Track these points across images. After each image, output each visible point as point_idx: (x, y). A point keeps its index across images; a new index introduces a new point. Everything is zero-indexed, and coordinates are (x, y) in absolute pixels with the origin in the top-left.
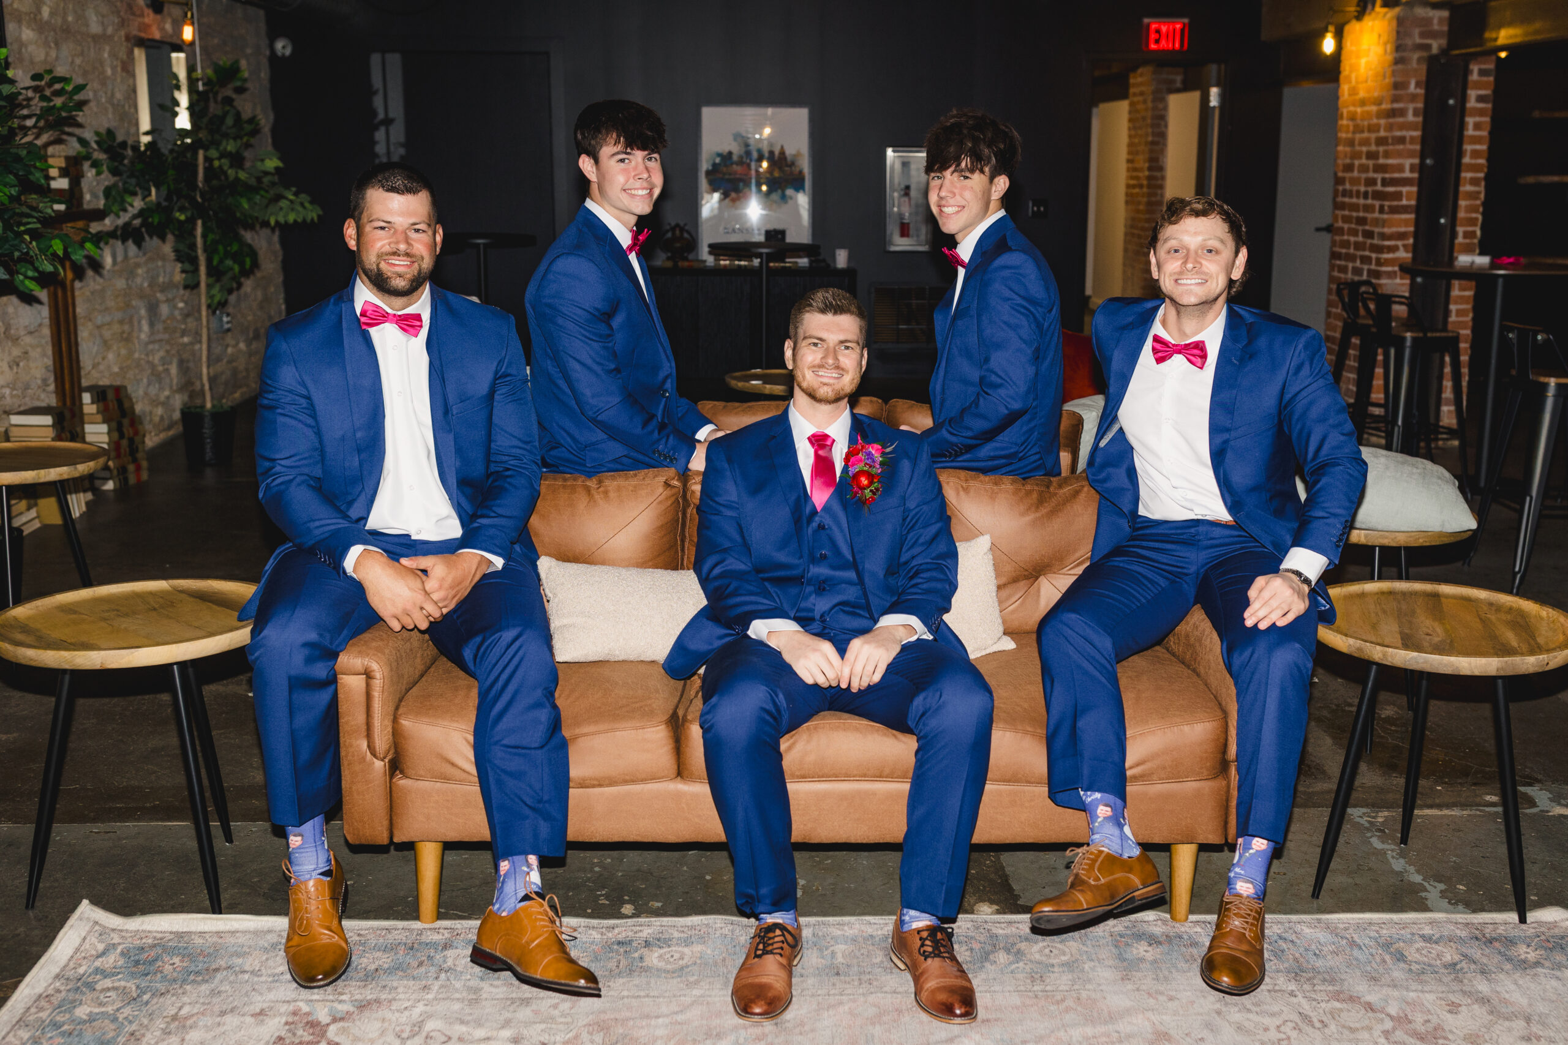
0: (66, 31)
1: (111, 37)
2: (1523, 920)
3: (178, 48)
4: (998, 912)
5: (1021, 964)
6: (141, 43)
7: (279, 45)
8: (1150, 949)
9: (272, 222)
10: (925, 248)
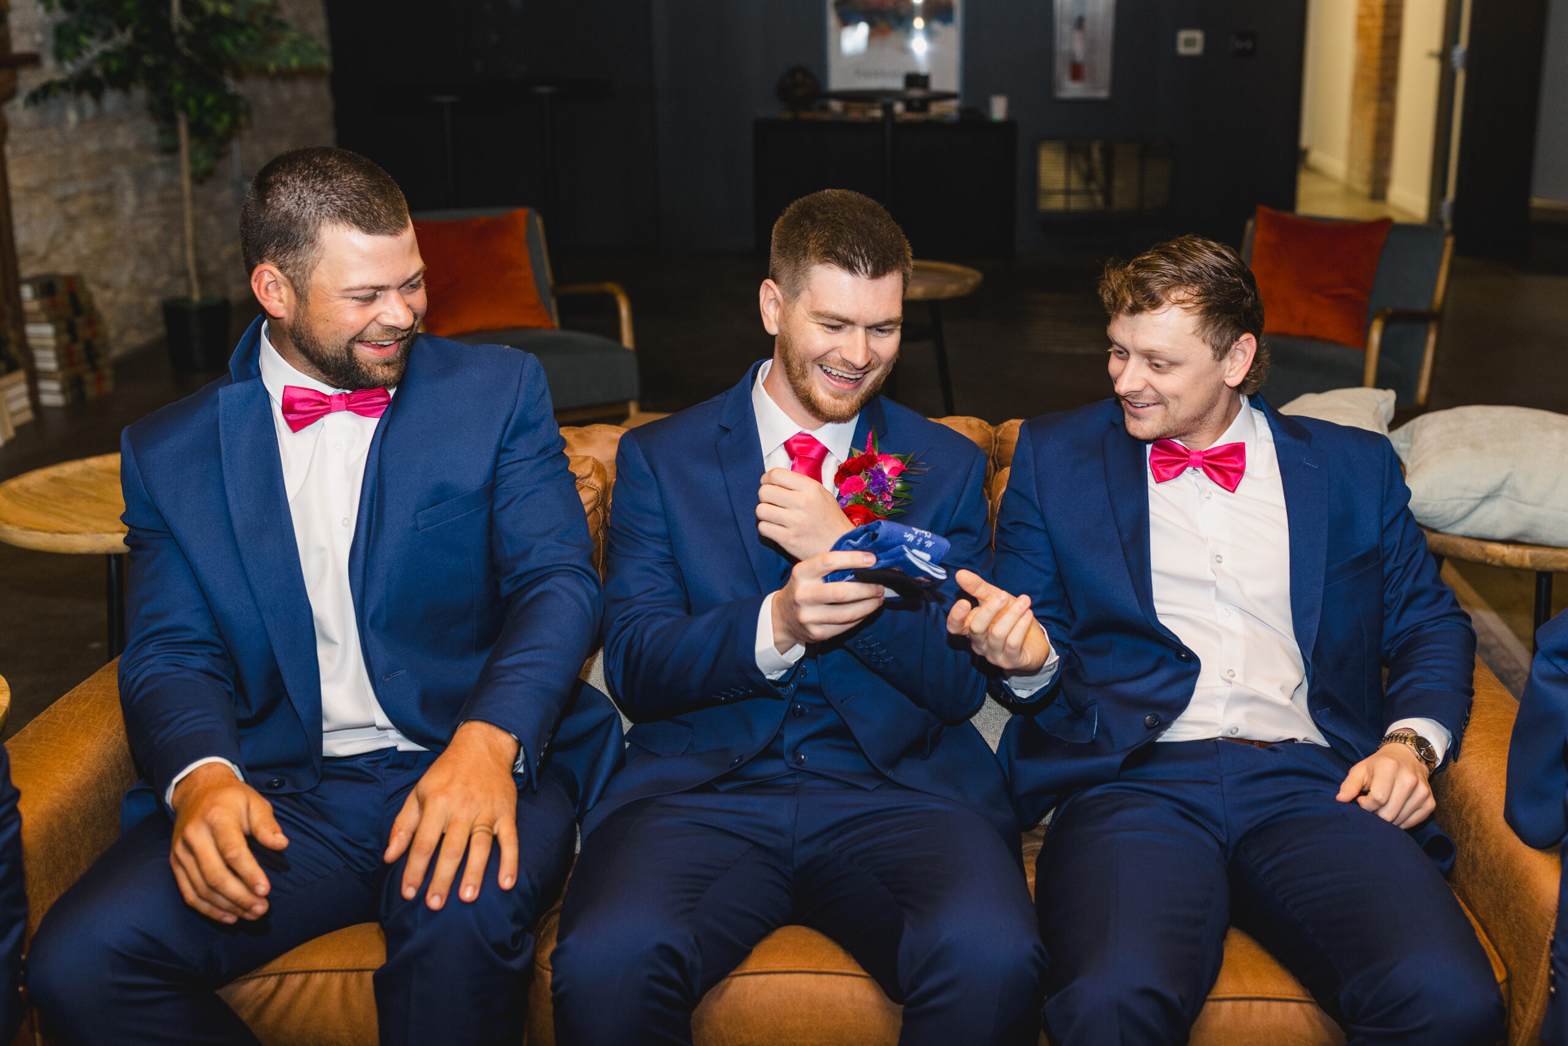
9: (272, 68)
10: (1103, 94)
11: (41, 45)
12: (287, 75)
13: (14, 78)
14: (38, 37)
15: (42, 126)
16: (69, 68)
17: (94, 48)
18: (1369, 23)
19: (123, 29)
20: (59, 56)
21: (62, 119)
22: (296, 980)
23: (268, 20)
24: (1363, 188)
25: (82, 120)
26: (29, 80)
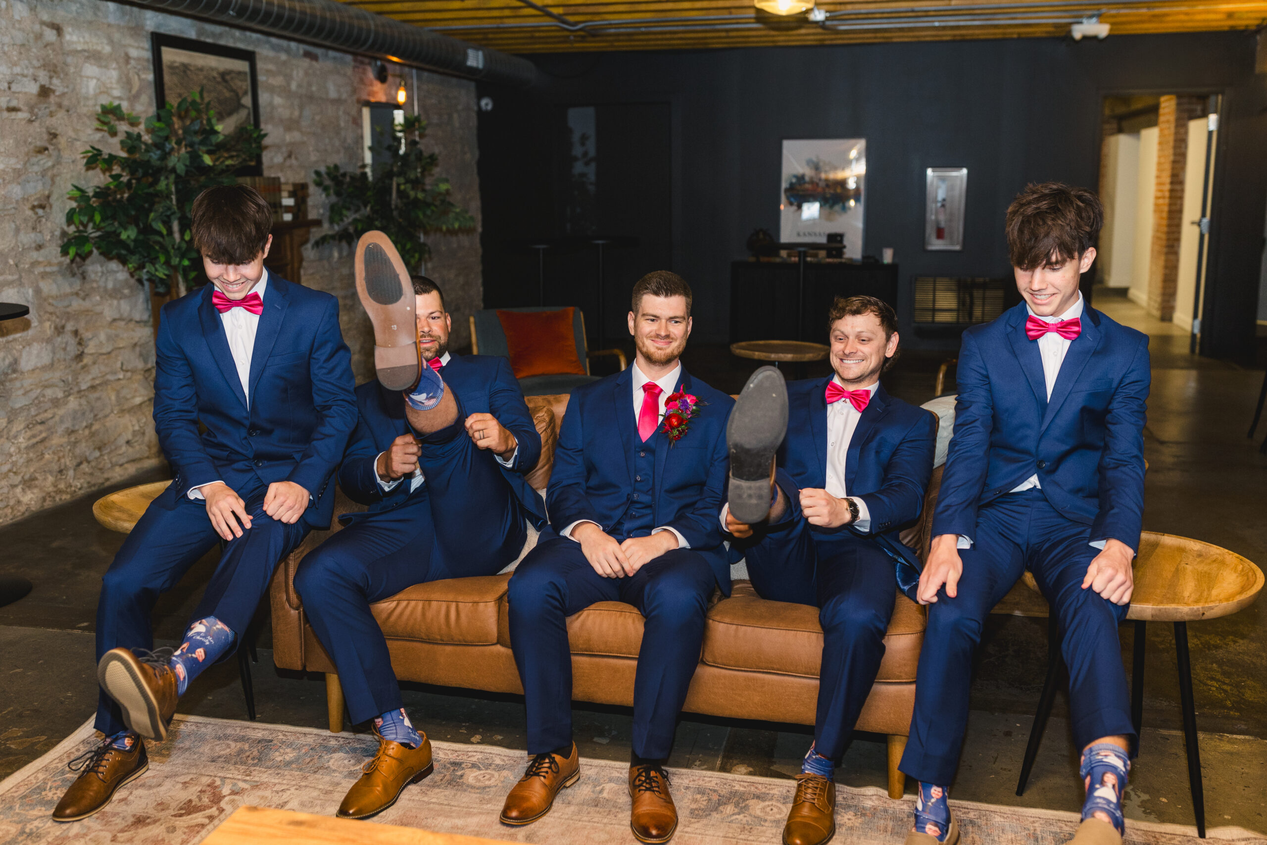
0: (311, 98)
1: (345, 101)
2: (1202, 835)
3: (398, 107)
4: (750, 774)
5: (741, 817)
6: (367, 104)
7: (484, 102)
8: (853, 818)
9: (444, 228)
10: (957, 248)
11: (323, 215)
12: (452, 232)
13: (308, 232)
14: (321, 211)
15: (321, 259)
16: (336, 228)
17: (350, 217)
18: (1161, 201)
19: (365, 206)
20: (332, 221)
21: (331, 256)
22: (404, 603)
23: (443, 201)
24: (1157, 313)
25: (340, 257)
26: (316, 234)
